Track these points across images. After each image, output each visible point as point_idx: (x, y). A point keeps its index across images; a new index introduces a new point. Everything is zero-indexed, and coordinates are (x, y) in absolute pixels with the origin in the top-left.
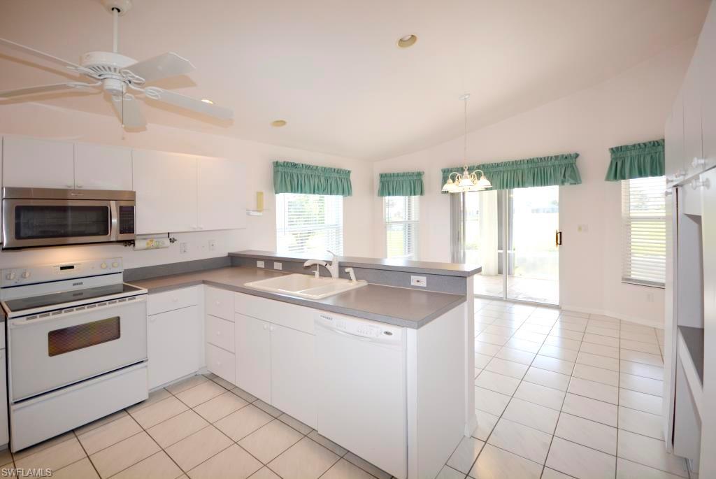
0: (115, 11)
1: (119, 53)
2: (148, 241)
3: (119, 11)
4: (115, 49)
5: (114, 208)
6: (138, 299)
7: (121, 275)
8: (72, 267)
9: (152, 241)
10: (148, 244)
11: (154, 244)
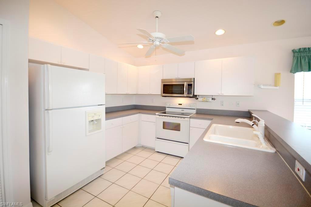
0: (157, 18)
1: (158, 32)
2: (203, 98)
3: (158, 17)
4: (157, 31)
5: (185, 84)
6: (186, 119)
7: (195, 110)
8: (181, 104)
9: (204, 98)
10: (203, 99)
11: (205, 99)
